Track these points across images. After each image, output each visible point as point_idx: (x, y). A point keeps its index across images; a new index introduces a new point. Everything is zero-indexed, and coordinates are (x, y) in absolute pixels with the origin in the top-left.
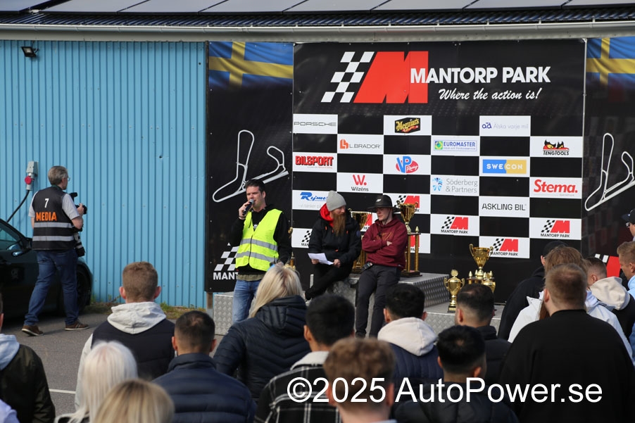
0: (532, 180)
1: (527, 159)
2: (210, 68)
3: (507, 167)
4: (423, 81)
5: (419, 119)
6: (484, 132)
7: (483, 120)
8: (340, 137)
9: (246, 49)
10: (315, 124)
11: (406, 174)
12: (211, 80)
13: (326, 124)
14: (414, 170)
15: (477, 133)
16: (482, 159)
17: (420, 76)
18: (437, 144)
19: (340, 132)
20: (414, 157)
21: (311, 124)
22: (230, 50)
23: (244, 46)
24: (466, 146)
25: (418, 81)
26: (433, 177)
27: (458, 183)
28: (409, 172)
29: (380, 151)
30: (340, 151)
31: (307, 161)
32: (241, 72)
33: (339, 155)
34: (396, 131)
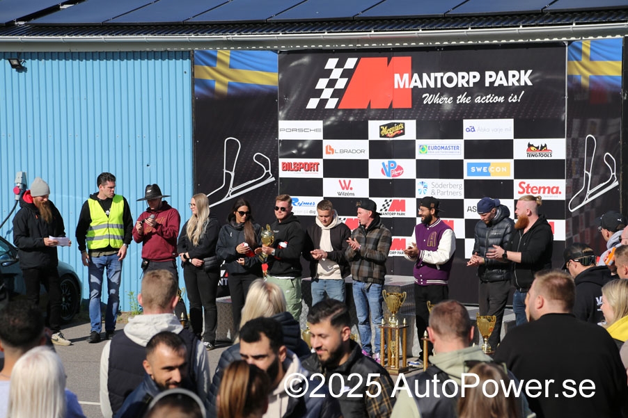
0: (517, 182)
1: (511, 162)
2: (195, 77)
3: (491, 169)
4: (407, 86)
5: (404, 124)
6: (467, 136)
7: (467, 123)
8: (326, 143)
9: (231, 57)
10: (301, 130)
11: (391, 178)
12: (196, 88)
13: (311, 130)
14: (399, 174)
15: (461, 137)
16: (466, 162)
17: (404, 81)
18: (422, 148)
19: (325, 137)
20: (399, 162)
21: (296, 130)
22: (215, 58)
23: (229, 55)
24: (450, 149)
25: (402, 86)
26: (418, 181)
27: (443, 186)
28: (394, 176)
29: (366, 156)
30: (326, 156)
31: (293, 167)
32: (227, 80)
33: (325, 161)
34: (381, 136)
